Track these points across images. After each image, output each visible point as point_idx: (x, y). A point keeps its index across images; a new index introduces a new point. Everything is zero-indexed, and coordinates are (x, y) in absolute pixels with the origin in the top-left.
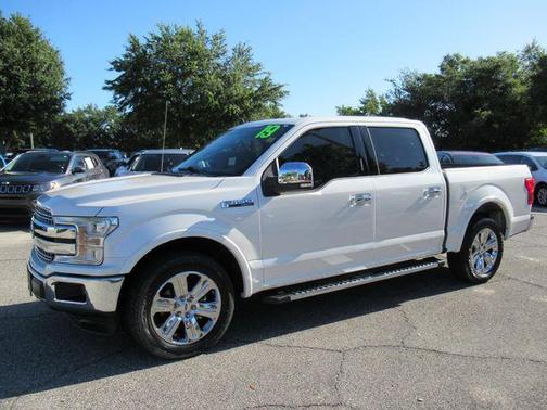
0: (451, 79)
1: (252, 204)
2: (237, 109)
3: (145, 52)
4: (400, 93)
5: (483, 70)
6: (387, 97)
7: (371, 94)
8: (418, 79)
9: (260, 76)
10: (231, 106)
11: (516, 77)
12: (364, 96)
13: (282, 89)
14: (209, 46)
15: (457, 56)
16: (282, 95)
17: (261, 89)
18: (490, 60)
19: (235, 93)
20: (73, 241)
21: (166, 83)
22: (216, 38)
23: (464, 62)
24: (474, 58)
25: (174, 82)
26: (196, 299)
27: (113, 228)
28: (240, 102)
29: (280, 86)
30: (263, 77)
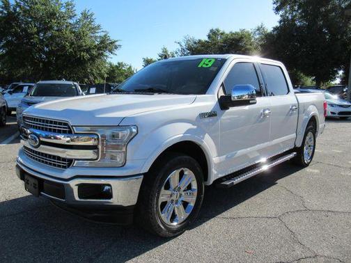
0: (215, 44)
1: (216, 115)
2: (87, 56)
3: (15, 10)
4: (184, 51)
5: (233, 40)
6: (176, 53)
7: (165, 51)
8: (195, 43)
9: (100, 34)
10: (82, 53)
11: (251, 45)
12: (161, 52)
13: (117, 43)
14: (63, 10)
15: (218, 30)
16: (116, 48)
17: (102, 42)
18: (236, 34)
19: (84, 44)
20: (94, 148)
21: (32, 34)
22: (68, 4)
23: (222, 34)
24: (227, 32)
25: (38, 33)
26: (182, 189)
27: (133, 135)
28: (88, 50)
29: (115, 41)
30: (102, 34)
